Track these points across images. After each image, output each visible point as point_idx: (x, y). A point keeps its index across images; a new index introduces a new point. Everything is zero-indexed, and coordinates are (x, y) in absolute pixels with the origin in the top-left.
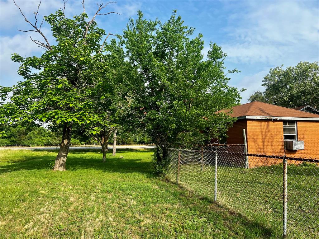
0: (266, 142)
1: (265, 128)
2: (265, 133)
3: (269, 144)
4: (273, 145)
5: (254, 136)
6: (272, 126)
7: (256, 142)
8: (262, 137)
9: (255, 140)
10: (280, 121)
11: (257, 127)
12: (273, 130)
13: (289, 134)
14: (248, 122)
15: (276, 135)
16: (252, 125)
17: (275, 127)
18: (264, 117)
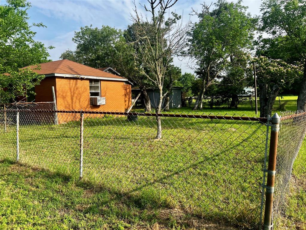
0: (74, 99)
1: (74, 86)
2: (74, 90)
3: (77, 100)
4: (81, 101)
5: (63, 93)
6: (80, 84)
7: (65, 99)
8: (71, 94)
9: (64, 98)
10: (87, 79)
11: (66, 85)
12: (81, 88)
13: (94, 91)
14: (57, 80)
15: (84, 92)
16: (61, 83)
17: (82, 85)
18: (73, 75)
